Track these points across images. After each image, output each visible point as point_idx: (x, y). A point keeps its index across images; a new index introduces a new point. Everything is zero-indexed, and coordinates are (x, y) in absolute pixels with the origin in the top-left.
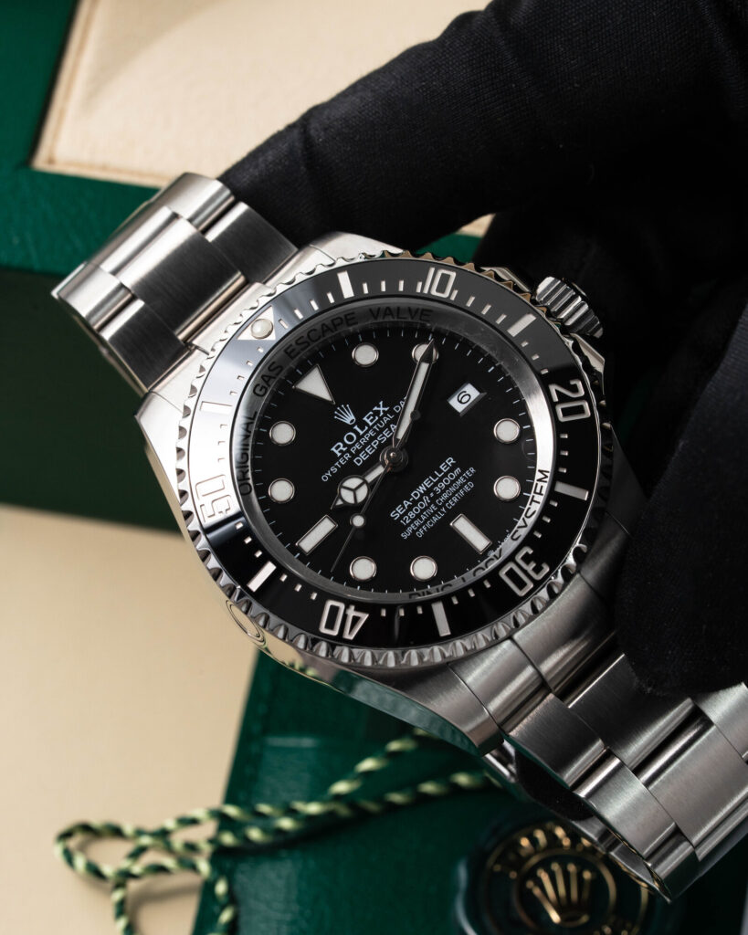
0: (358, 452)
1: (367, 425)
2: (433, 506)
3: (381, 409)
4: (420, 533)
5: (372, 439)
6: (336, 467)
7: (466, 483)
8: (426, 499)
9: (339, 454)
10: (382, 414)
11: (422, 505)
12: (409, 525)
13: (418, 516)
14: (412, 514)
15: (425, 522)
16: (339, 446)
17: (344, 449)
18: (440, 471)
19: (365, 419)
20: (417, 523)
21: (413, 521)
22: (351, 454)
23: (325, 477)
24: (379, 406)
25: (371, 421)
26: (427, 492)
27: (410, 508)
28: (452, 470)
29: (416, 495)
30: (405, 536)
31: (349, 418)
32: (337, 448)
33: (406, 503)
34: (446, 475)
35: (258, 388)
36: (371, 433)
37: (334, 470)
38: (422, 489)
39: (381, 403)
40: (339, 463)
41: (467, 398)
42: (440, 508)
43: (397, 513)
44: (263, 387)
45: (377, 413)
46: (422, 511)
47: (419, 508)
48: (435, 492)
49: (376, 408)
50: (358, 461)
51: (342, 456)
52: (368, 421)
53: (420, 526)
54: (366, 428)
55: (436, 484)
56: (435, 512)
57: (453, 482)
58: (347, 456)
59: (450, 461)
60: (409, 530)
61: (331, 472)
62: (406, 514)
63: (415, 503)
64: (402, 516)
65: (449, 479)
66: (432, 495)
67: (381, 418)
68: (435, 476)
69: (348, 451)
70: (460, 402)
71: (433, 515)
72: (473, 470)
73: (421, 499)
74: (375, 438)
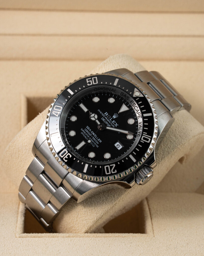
0: (105, 119)
1: (112, 121)
2: (89, 136)
3: (116, 125)
4: (82, 133)
5: (108, 122)
6: (102, 113)
7: (94, 145)
8: (91, 135)
9: (105, 114)
10: (115, 125)
11: (89, 134)
12: (84, 130)
13: (86, 133)
14: (87, 131)
15: (85, 134)
16: (107, 114)
17: (106, 115)
18: (98, 139)
19: (114, 121)
20: (85, 132)
21: (85, 131)
22: (105, 117)
23: (99, 110)
24: (117, 124)
25: (113, 122)
26: (92, 135)
27: (89, 131)
28: (98, 142)
29: (92, 132)
30: (82, 129)
31: (114, 117)
32: (106, 113)
33: (90, 130)
34: (97, 140)
35: (123, 94)
36: (110, 122)
37: (101, 113)
38: (94, 134)
39: (118, 125)
40: (102, 114)
41: (118, 147)
42: (88, 138)
43: (88, 128)
44: (123, 95)
45: (115, 124)
46: (88, 134)
47: (89, 133)
48: (93, 137)
49: (116, 123)
50: (103, 119)
51: (104, 115)
52: (113, 121)
53: (84, 133)
54: (111, 121)
55: (95, 137)
56: (87, 137)
57: (95, 142)
58: (104, 116)
59: (101, 141)
60: (83, 130)
61: (100, 112)
62: (87, 130)
63: (90, 132)
64: (87, 129)
65: (96, 141)
66: (92, 136)
67: (114, 125)
68: (97, 137)
69: (105, 116)
70: (117, 145)
71: (87, 136)
72: (98, 147)
73: (91, 134)
74: (108, 123)
